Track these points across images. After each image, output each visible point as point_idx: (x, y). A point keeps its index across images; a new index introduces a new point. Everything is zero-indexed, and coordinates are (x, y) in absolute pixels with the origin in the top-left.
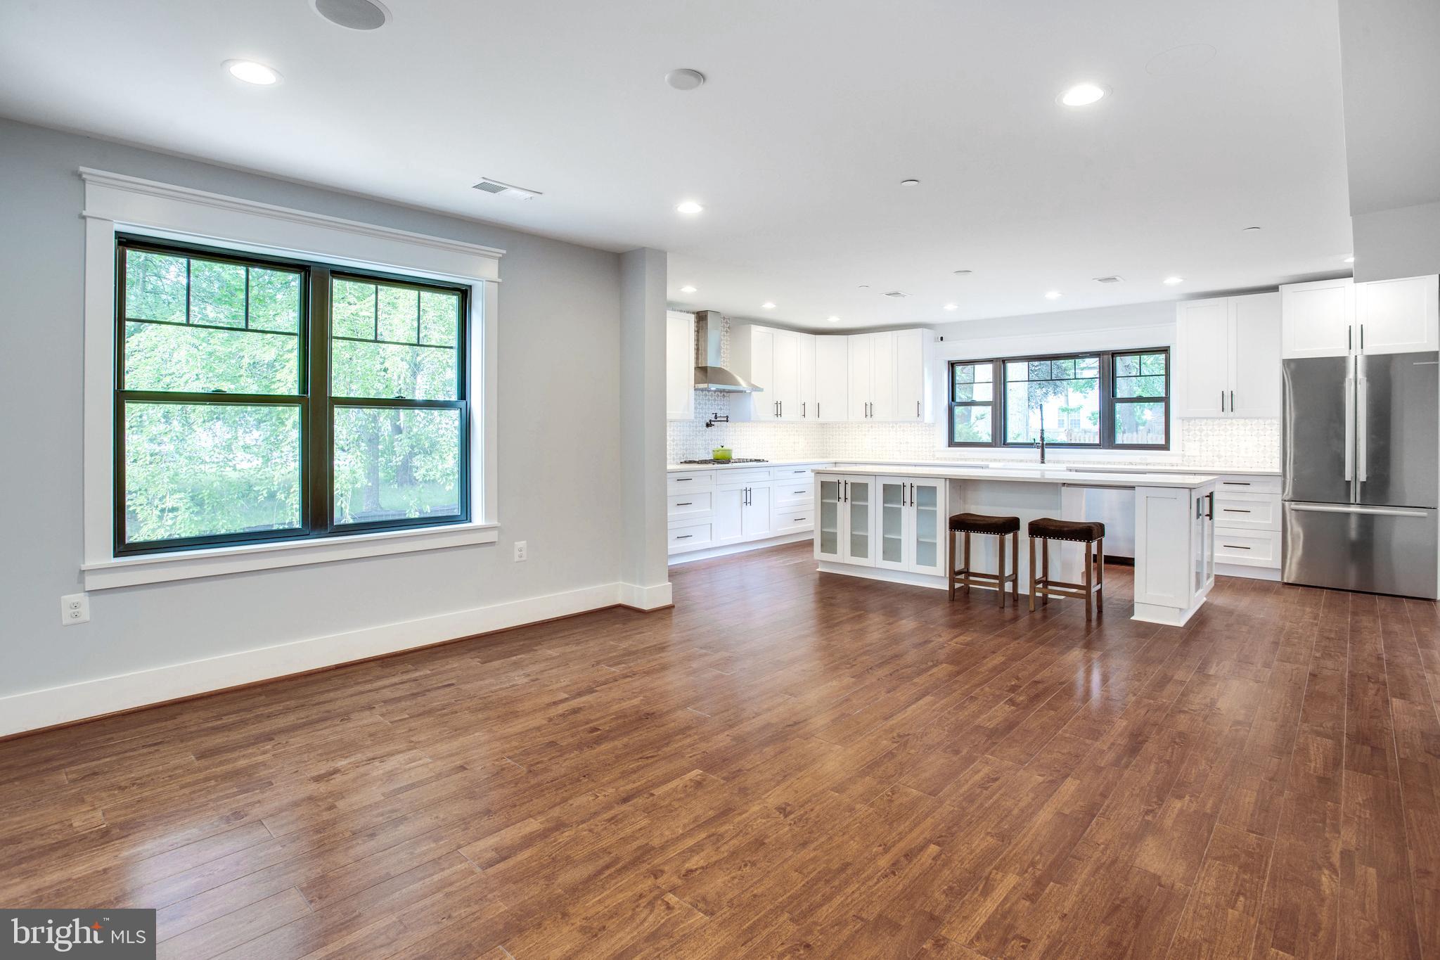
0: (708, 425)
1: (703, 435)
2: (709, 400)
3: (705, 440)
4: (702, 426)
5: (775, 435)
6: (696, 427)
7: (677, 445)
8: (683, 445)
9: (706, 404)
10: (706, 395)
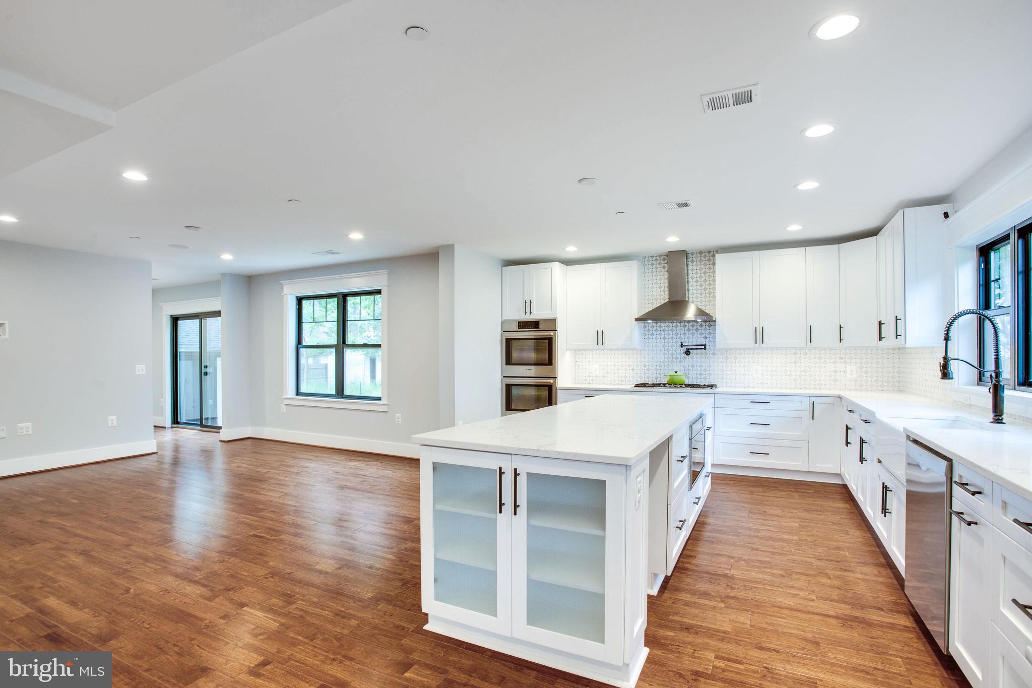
0: (688, 353)
1: (681, 362)
2: (689, 330)
3: (684, 367)
4: (680, 354)
5: (795, 363)
6: (672, 355)
7: (648, 370)
8: (657, 370)
9: (685, 334)
10: (685, 326)
